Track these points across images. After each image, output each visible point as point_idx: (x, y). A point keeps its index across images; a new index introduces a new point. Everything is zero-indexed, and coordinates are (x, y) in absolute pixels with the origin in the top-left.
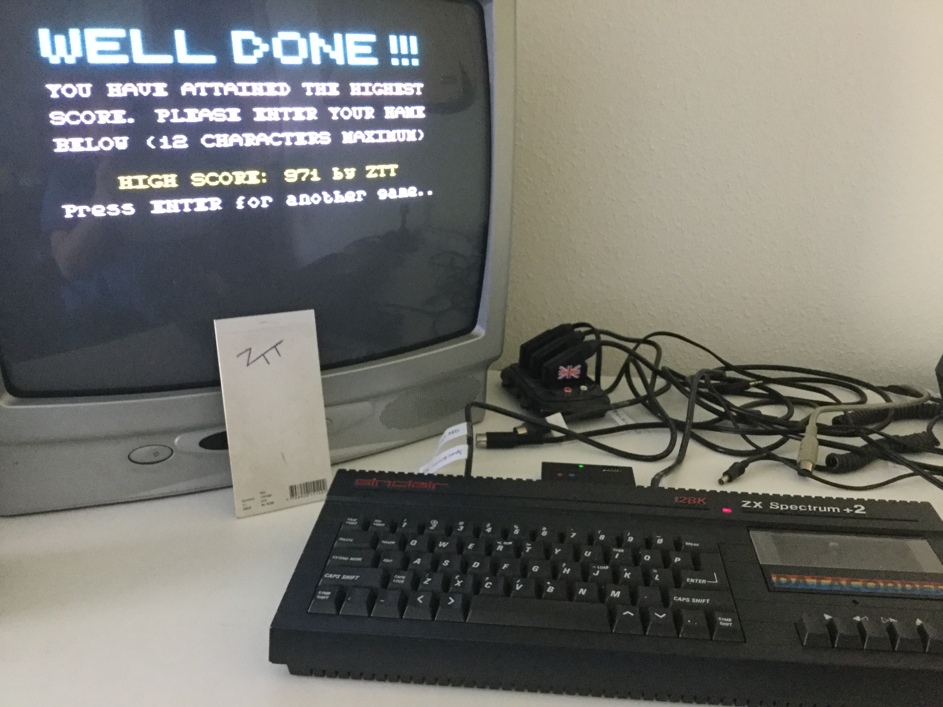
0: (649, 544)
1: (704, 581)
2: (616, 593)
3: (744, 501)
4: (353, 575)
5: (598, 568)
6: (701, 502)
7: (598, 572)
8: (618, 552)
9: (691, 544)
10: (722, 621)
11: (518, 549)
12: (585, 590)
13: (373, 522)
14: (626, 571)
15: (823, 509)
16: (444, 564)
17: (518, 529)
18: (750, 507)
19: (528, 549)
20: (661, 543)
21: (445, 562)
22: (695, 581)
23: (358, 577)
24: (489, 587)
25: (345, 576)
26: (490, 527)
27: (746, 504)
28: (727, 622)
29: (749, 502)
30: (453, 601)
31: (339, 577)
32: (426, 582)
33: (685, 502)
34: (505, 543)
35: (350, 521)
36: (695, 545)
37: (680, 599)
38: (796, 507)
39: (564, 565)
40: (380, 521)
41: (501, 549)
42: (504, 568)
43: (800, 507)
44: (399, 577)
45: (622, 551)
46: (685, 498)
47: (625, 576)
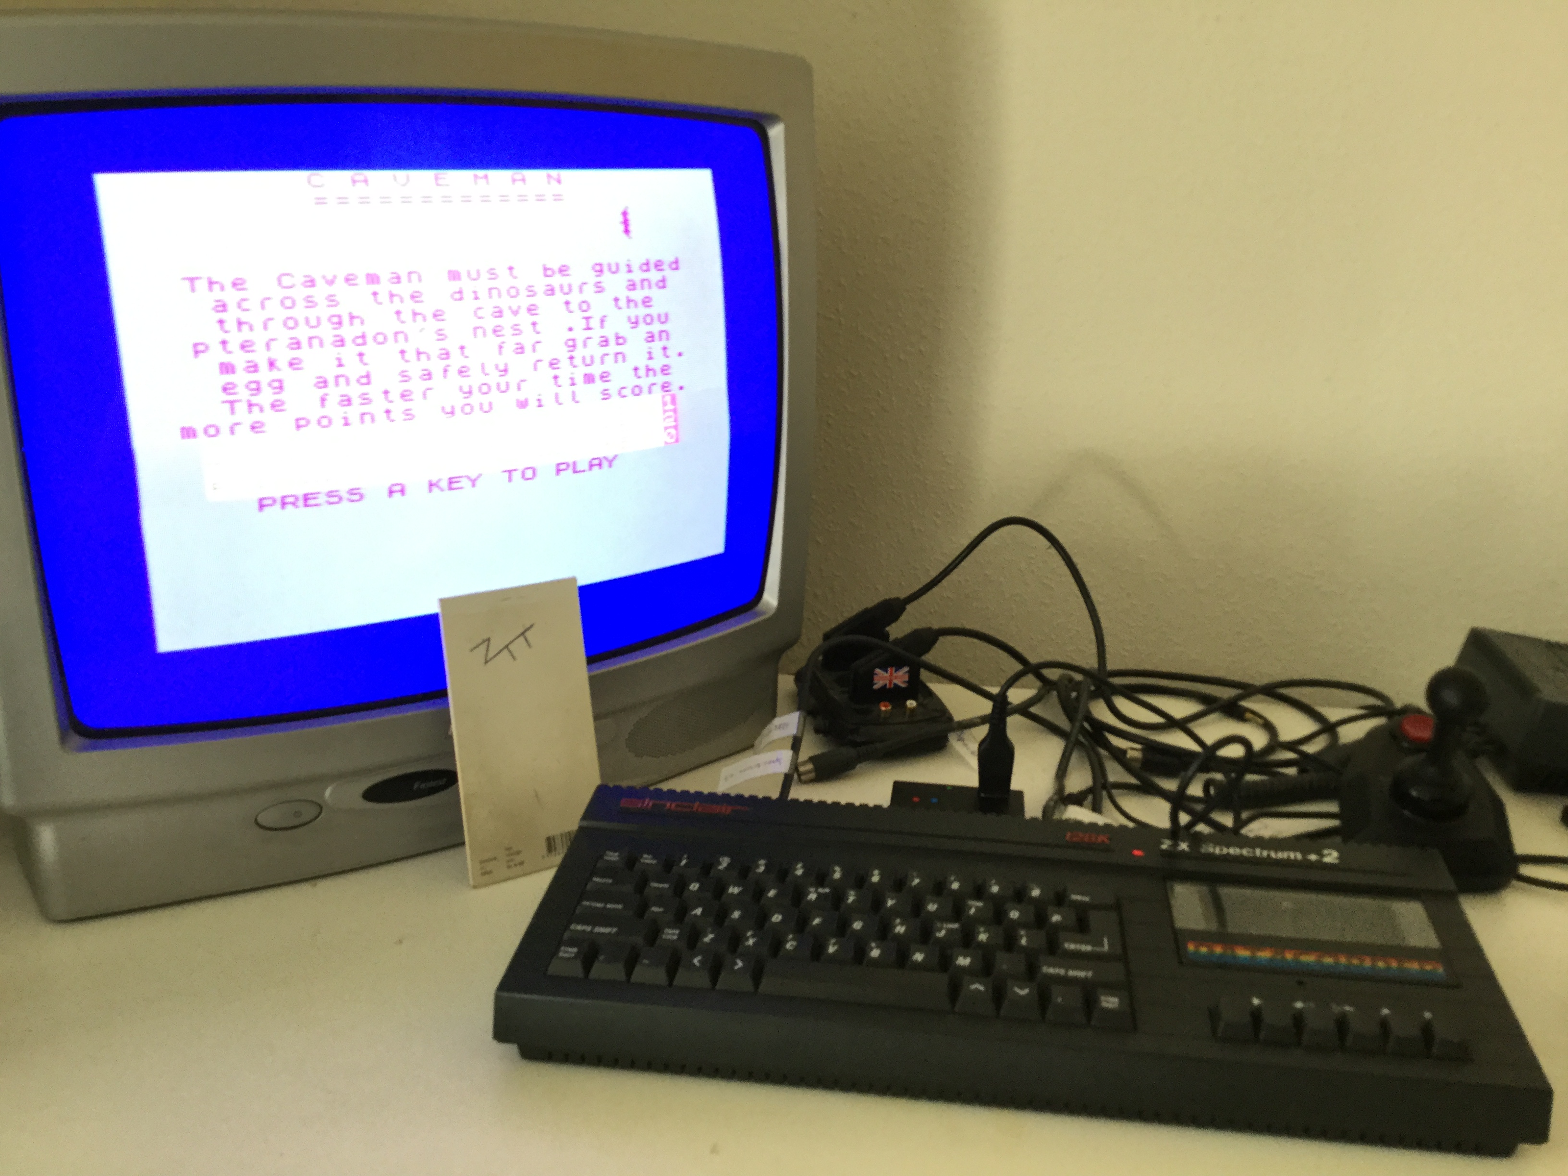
0: (1020, 896)
2: (964, 959)
3: (1163, 841)
4: (608, 927)
5: (945, 926)
6: (1103, 841)
7: (944, 931)
8: (974, 906)
9: (1079, 898)
10: (1105, 1001)
11: (838, 897)
12: (923, 955)
13: (641, 857)
14: (983, 932)
15: (1276, 854)
16: (733, 916)
17: (840, 871)
18: (1172, 848)
19: (851, 899)
20: (1037, 895)
21: (735, 913)
22: (1077, 946)
24: (791, 948)
25: (598, 928)
26: (802, 868)
27: (1166, 845)
28: (1113, 1003)
29: (1171, 842)
30: (740, 964)
31: (590, 930)
32: (706, 940)
33: (1081, 840)
34: (821, 890)
35: (610, 856)
36: (1084, 898)
37: (1051, 970)
38: (1239, 850)
39: (898, 920)
40: (650, 857)
41: (813, 899)
42: (814, 923)
43: (1245, 852)
44: (670, 931)
45: (981, 904)
46: (1082, 835)
47: (980, 938)
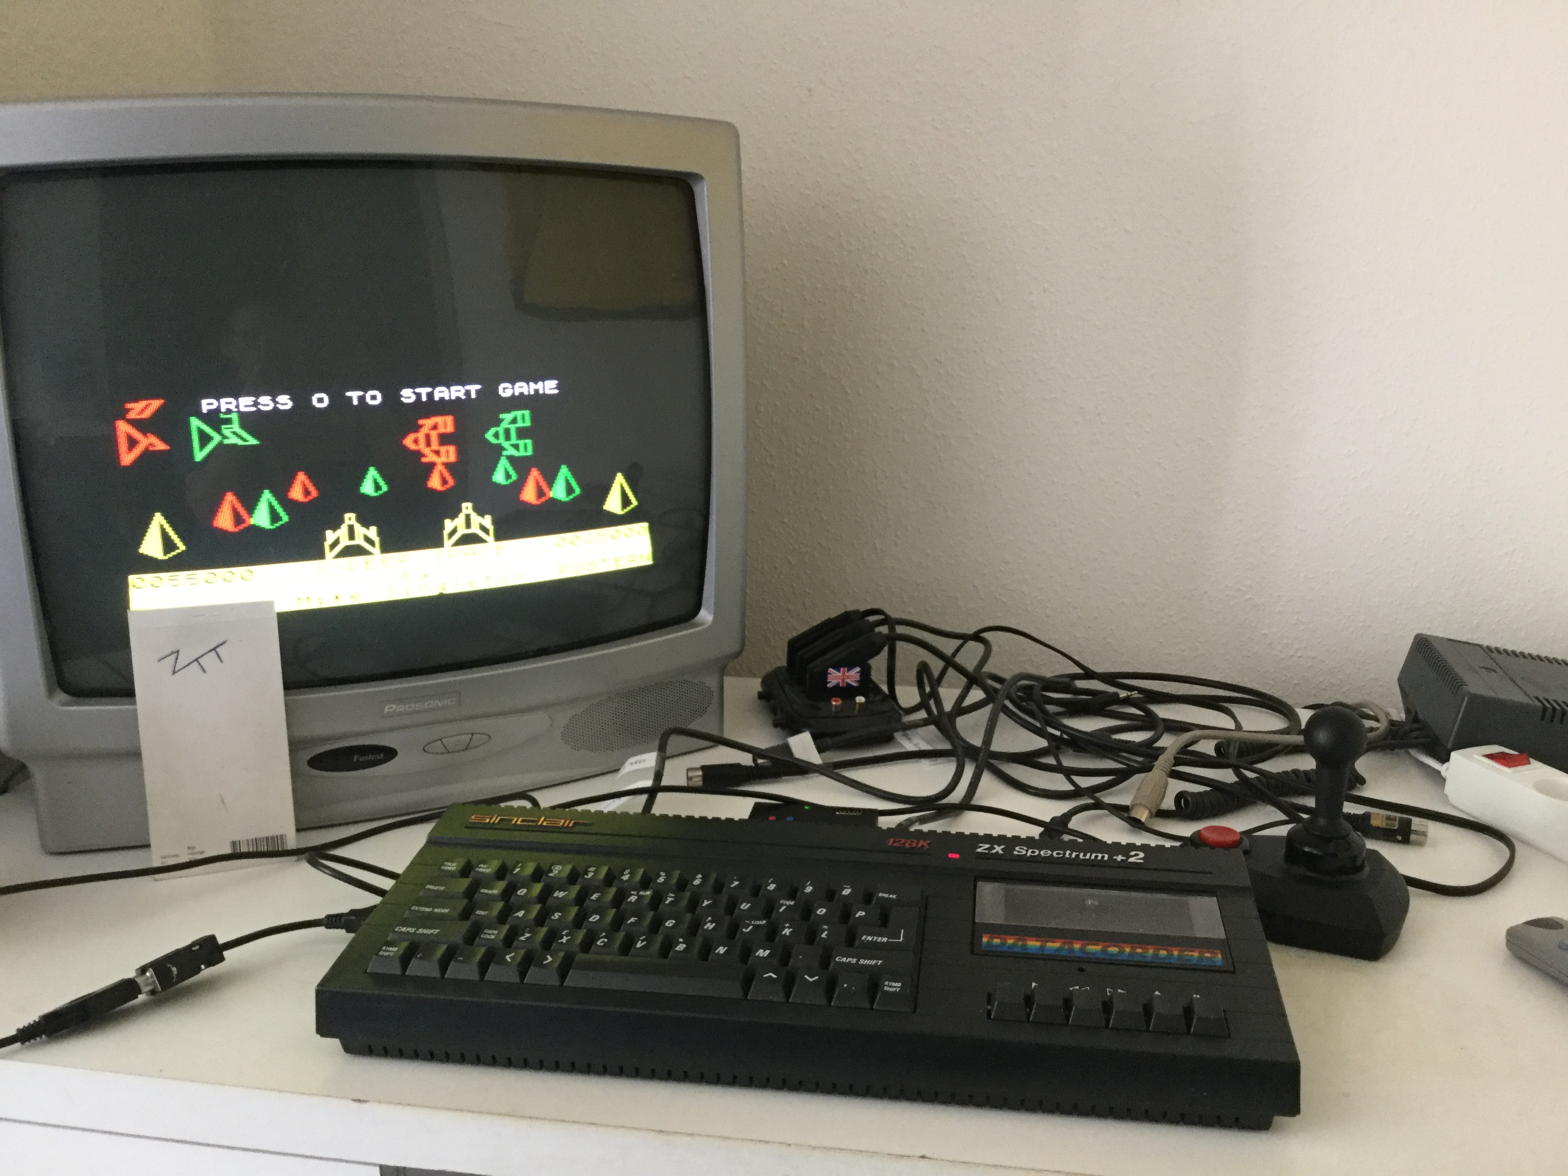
0: (831, 896)
1: (885, 939)
2: (764, 951)
3: (981, 845)
4: (433, 928)
5: (752, 923)
6: (923, 846)
7: (751, 927)
8: (786, 905)
9: (886, 896)
10: (888, 986)
11: (657, 900)
12: (726, 948)
13: (477, 866)
14: (788, 927)
15: (1085, 855)
16: (553, 917)
17: (665, 876)
18: (987, 851)
19: (670, 899)
20: (847, 894)
21: (556, 915)
22: (873, 938)
23: (437, 931)
24: (602, 944)
25: (422, 929)
26: (629, 873)
27: (983, 848)
28: (895, 987)
29: (987, 846)
30: (550, 959)
31: (413, 931)
32: (522, 938)
33: (902, 845)
34: (642, 893)
35: (448, 866)
36: (891, 896)
37: (844, 960)
38: (1050, 852)
39: (710, 918)
40: (486, 866)
41: (633, 901)
42: (629, 922)
43: (1055, 854)
44: (490, 932)
45: (792, 903)
46: (903, 841)
47: (783, 933)
